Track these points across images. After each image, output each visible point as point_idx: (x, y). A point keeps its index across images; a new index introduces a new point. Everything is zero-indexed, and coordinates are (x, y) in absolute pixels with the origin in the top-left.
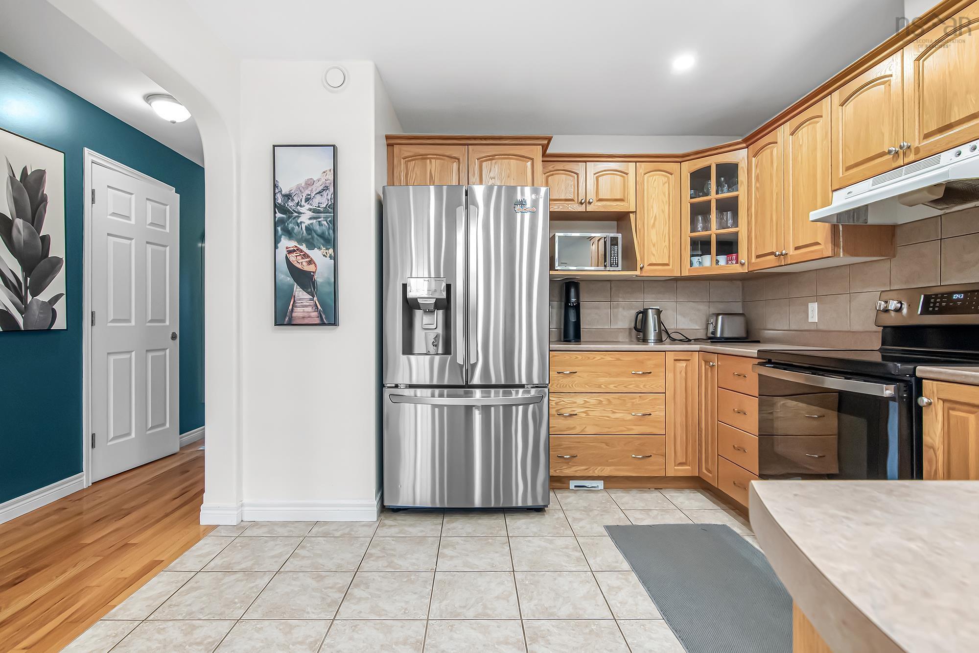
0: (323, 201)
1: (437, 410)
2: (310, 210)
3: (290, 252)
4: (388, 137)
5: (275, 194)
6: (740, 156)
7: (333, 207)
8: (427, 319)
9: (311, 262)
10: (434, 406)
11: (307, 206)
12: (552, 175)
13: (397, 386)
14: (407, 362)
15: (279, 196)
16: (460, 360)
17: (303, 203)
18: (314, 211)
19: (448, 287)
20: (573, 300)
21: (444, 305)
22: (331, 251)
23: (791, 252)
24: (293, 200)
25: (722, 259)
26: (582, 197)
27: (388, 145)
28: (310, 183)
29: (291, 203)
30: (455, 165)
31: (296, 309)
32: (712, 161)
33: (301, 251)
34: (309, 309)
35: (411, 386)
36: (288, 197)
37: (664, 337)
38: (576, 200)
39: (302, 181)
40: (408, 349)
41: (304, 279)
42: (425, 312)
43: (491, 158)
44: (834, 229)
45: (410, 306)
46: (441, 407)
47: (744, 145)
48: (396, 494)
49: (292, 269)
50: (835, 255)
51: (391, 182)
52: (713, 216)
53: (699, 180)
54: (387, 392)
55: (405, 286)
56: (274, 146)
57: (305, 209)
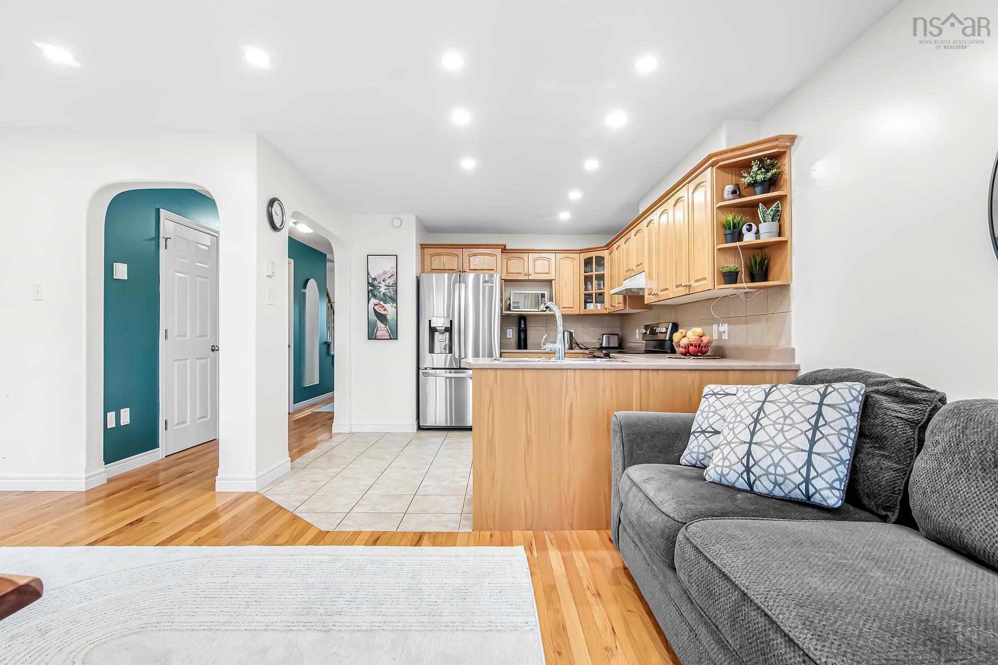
0: (391, 281)
1: (448, 380)
2: (385, 285)
3: (375, 305)
4: (421, 245)
5: (368, 278)
6: (605, 253)
7: (396, 284)
8: (441, 337)
9: (385, 310)
10: (447, 378)
11: (384, 284)
12: (510, 260)
13: (426, 369)
14: (431, 358)
15: (370, 279)
16: (457, 356)
17: (382, 282)
18: (387, 286)
19: (451, 322)
20: (523, 326)
21: (449, 330)
22: (395, 304)
23: (617, 305)
24: (377, 281)
25: (599, 305)
26: (526, 271)
27: (421, 248)
28: (385, 273)
29: (376, 282)
30: (456, 258)
31: (378, 332)
32: (593, 254)
33: (381, 305)
34: (385, 332)
35: (433, 369)
36: (374, 279)
37: (574, 345)
38: (523, 273)
39: (381, 272)
40: (432, 351)
41: (382, 318)
42: (440, 333)
43: (475, 255)
44: (625, 297)
45: (433, 330)
46: (450, 378)
47: (606, 248)
48: (425, 420)
49: (377, 313)
50: (625, 308)
51: (423, 271)
52: (595, 282)
53: (588, 262)
54: (421, 372)
55: (430, 321)
56: (368, 255)
57: (383, 285)
